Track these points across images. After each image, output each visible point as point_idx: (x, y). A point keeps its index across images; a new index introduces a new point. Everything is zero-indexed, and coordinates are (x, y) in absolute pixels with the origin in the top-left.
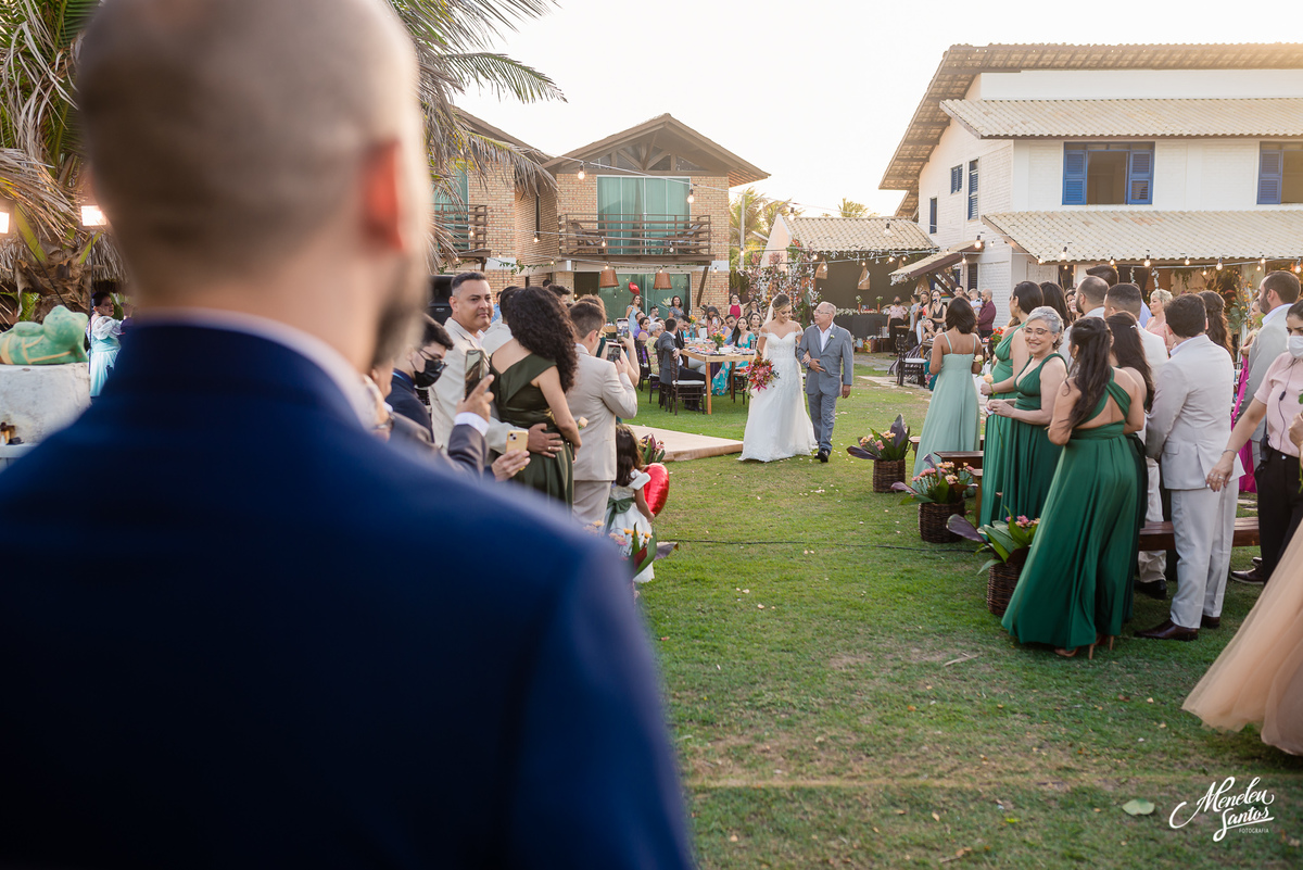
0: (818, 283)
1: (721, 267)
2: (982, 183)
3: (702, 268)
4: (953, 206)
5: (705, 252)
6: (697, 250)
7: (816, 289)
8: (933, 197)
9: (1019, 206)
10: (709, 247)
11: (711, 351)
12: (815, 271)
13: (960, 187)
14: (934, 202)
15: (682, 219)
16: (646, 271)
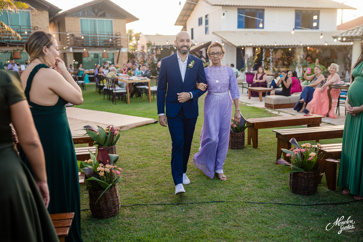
0: (157, 56)
1: (124, 50)
2: (210, 22)
3: (118, 51)
4: (199, 31)
5: (119, 45)
6: (116, 44)
7: (156, 57)
8: (192, 28)
9: (224, 29)
10: (120, 43)
11: (128, 78)
12: (156, 51)
13: (202, 24)
14: (192, 30)
15: (110, 33)
16: (99, 52)
